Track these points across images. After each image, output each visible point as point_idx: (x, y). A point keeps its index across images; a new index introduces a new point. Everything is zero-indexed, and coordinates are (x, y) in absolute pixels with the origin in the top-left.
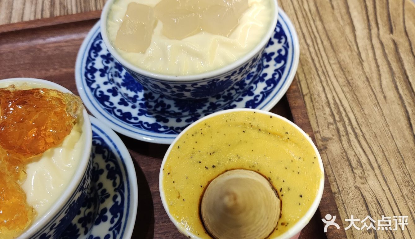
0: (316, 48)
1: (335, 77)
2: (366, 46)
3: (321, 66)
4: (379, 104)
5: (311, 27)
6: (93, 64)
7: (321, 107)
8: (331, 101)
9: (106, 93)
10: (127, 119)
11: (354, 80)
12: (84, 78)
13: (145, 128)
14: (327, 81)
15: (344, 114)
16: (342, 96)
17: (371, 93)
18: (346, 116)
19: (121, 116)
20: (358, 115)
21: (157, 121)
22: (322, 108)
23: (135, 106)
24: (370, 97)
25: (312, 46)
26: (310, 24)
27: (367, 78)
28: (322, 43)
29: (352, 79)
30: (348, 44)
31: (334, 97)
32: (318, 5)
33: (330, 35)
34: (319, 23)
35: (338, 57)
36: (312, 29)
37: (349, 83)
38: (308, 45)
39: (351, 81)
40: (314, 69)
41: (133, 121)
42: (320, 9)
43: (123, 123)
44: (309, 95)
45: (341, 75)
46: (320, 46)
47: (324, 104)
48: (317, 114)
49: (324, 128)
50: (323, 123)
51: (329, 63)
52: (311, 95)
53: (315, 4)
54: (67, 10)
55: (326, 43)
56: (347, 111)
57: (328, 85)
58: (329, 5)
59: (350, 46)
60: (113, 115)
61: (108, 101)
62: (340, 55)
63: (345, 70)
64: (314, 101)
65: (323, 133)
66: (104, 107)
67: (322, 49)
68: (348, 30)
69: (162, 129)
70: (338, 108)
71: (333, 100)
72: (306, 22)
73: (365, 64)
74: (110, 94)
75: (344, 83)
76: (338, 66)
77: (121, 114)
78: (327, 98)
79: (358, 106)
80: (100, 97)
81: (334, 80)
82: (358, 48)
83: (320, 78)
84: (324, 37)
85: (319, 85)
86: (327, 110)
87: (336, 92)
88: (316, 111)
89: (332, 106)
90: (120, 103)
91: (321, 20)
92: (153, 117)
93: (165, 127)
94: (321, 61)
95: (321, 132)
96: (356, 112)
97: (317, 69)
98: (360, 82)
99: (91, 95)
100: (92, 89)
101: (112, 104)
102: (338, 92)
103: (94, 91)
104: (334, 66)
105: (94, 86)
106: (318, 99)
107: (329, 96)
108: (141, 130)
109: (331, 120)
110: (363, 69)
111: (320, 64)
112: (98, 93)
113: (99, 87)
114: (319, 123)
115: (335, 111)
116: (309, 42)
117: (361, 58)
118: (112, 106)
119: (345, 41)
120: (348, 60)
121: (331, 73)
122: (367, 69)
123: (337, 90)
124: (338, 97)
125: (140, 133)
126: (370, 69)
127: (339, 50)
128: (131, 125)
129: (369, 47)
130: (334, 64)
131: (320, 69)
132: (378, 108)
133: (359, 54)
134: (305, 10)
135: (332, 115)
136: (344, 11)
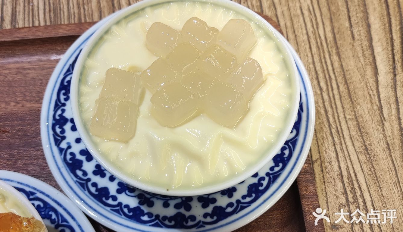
0: (331, 95)
1: (351, 138)
2: (389, 98)
3: (335, 122)
4: (399, 184)
5: (326, 63)
6: (63, 111)
7: (332, 180)
8: (345, 173)
9: (79, 157)
10: (104, 199)
11: (373, 146)
12: (51, 132)
13: (125, 214)
14: (341, 144)
15: (358, 194)
16: (357, 167)
17: (392, 166)
18: (360, 196)
19: (97, 193)
20: (375, 196)
21: (140, 203)
22: (333, 182)
23: (114, 177)
24: (389, 172)
25: (326, 91)
26: (325, 58)
27: (388, 144)
28: (338, 87)
29: (370, 145)
30: (368, 93)
31: (348, 167)
32: (336, 31)
33: (348, 77)
34: (335, 58)
35: (356, 110)
36: (327, 66)
37: (366, 149)
38: (321, 89)
39: (368, 147)
40: (326, 125)
41: (110, 201)
42: (337, 36)
43: (98, 205)
44: (319, 161)
45: (358, 138)
46: (336, 92)
47: (336, 177)
48: (328, 190)
49: (335, 210)
50: (333, 204)
51: (345, 118)
52: (322, 162)
53: (332, 29)
54: (32, 6)
55: (342, 88)
56: (362, 190)
57: (342, 150)
58: (349, 32)
59: (370, 95)
60: (86, 192)
61: (81, 170)
62: (358, 107)
63: (362, 130)
64: (325, 171)
65: (333, 218)
66: (75, 179)
67: (337, 97)
68: (369, 72)
69: (145, 218)
70: (353, 184)
71: (347, 171)
72: (320, 55)
73: (387, 124)
74: (83, 158)
75: (361, 150)
76: (356, 123)
77: (96, 191)
78: (340, 168)
79: (376, 183)
80: (71, 162)
81: (349, 143)
82: (380, 101)
83: (333, 138)
84: (340, 79)
85: (332, 148)
86: (339, 185)
87: (351, 161)
88: (327, 187)
89: (346, 180)
90: (95, 173)
91: (338, 54)
92: (135, 196)
93: (150, 215)
94: (336, 114)
95: (331, 216)
96: (372, 192)
97: (330, 125)
98: (379, 150)
99: (59, 158)
100: (61, 150)
101: (85, 173)
102: (353, 162)
103: (64, 152)
104: (350, 123)
105: (64, 145)
106: (329, 168)
107: (343, 166)
108: (119, 217)
109: (343, 200)
110: (384, 130)
111: (334, 118)
112: (69, 157)
113: (69, 147)
114: (329, 204)
115: (349, 188)
116: (323, 84)
117: (383, 114)
118: (85, 178)
119: (365, 87)
120: (367, 117)
121: (346, 133)
122: (388, 133)
123: (352, 158)
124: (353, 168)
125: (118, 223)
126: (392, 131)
127: (357, 99)
128: (109, 209)
129: (392, 100)
130: (351, 119)
131: (333, 126)
132: (398, 189)
133: (381, 108)
134: (320, 37)
135: (345, 193)
136: (366, 43)
